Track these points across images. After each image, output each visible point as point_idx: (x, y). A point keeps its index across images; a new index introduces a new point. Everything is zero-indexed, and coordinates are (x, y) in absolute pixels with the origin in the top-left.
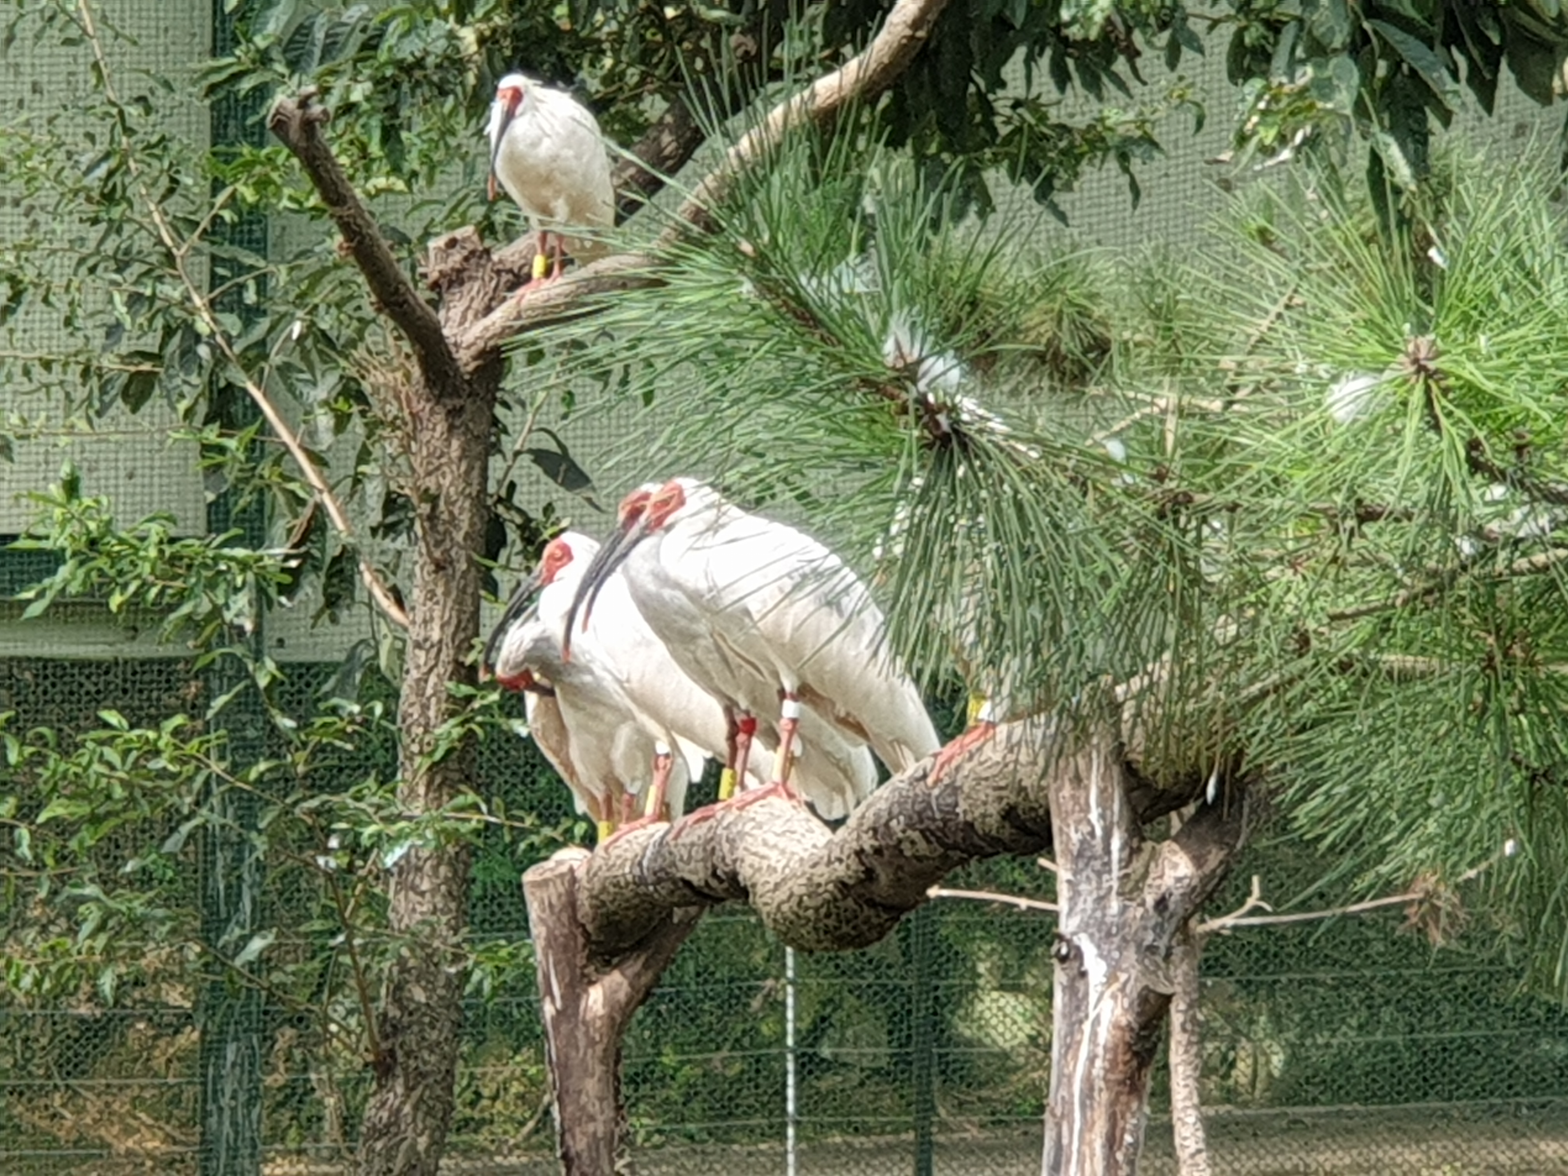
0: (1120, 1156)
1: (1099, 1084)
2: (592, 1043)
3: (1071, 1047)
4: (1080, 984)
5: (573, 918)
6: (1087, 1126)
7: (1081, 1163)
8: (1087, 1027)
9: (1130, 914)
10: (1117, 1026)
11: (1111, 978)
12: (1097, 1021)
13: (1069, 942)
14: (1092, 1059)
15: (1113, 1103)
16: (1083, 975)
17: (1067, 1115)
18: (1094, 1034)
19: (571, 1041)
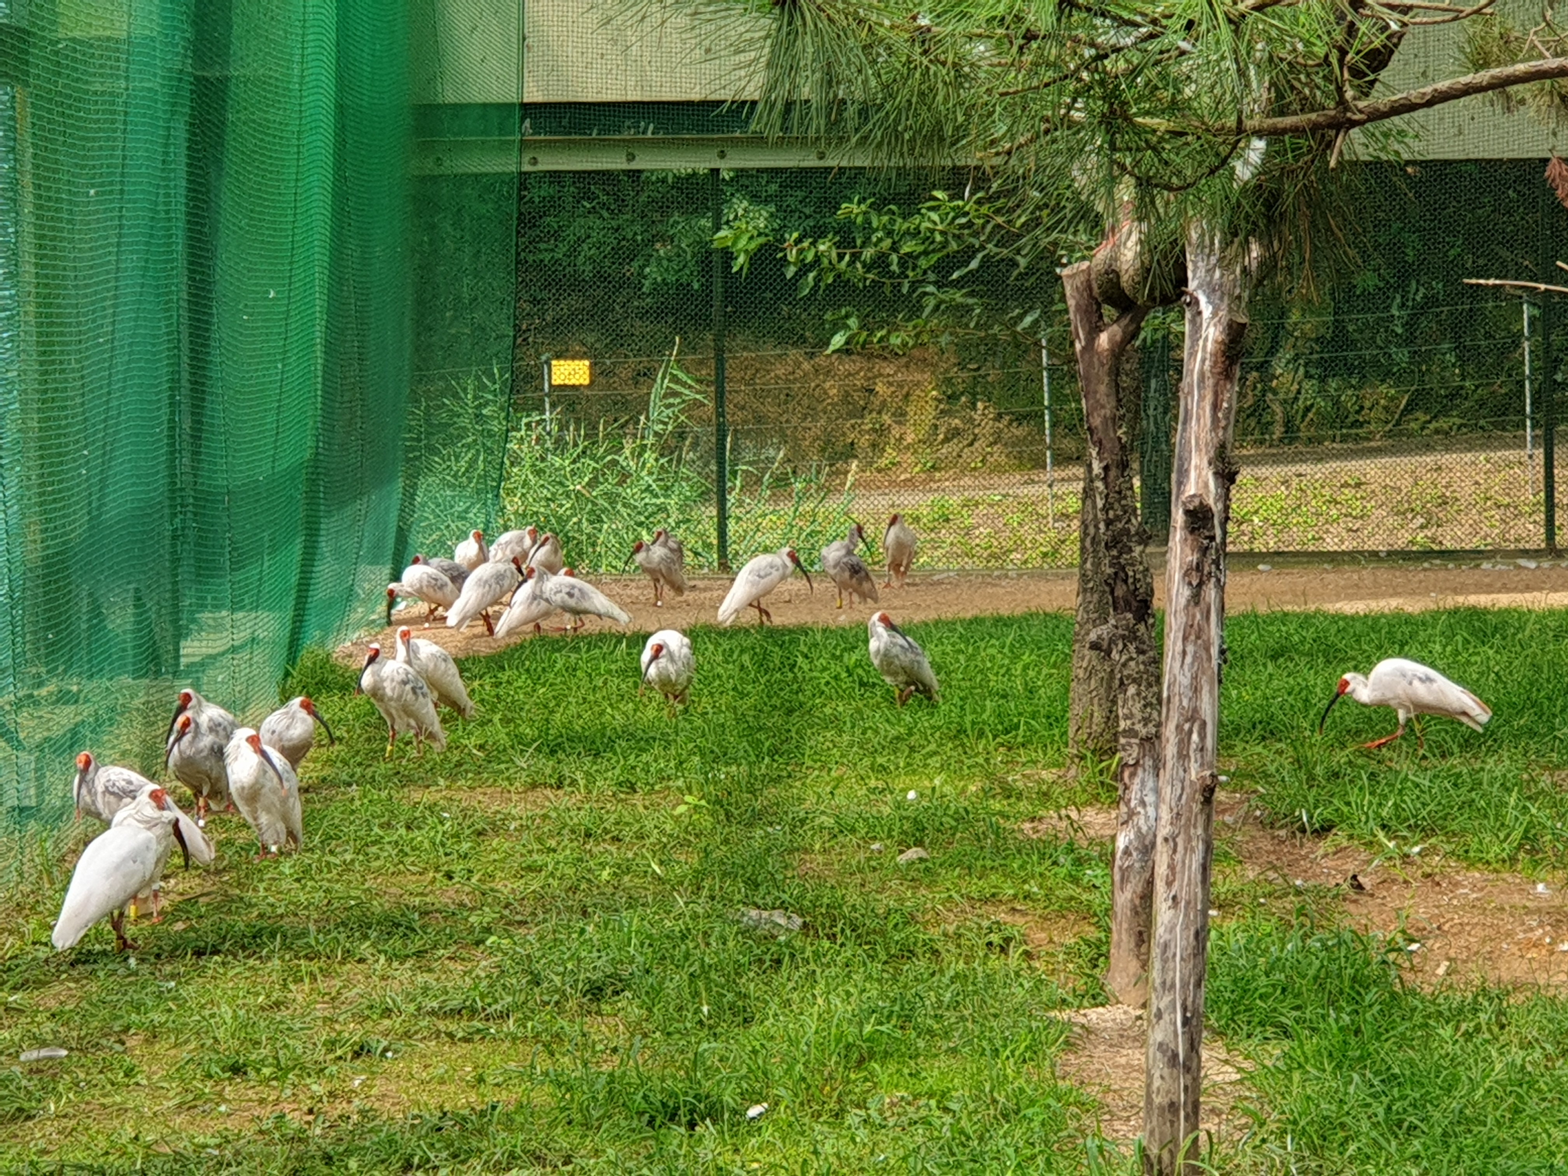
0: (1220, 415)
1: (1208, 374)
2: (1103, 365)
3: (1193, 354)
4: (1198, 319)
5: (1091, 296)
6: (1201, 398)
7: (1198, 420)
8: (1201, 343)
9: (1225, 279)
10: (1216, 342)
11: (1214, 314)
12: (1206, 339)
13: (1191, 295)
14: (1203, 361)
15: (1216, 385)
16: (1200, 313)
17: (1191, 393)
18: (1205, 347)
19: (1090, 364)
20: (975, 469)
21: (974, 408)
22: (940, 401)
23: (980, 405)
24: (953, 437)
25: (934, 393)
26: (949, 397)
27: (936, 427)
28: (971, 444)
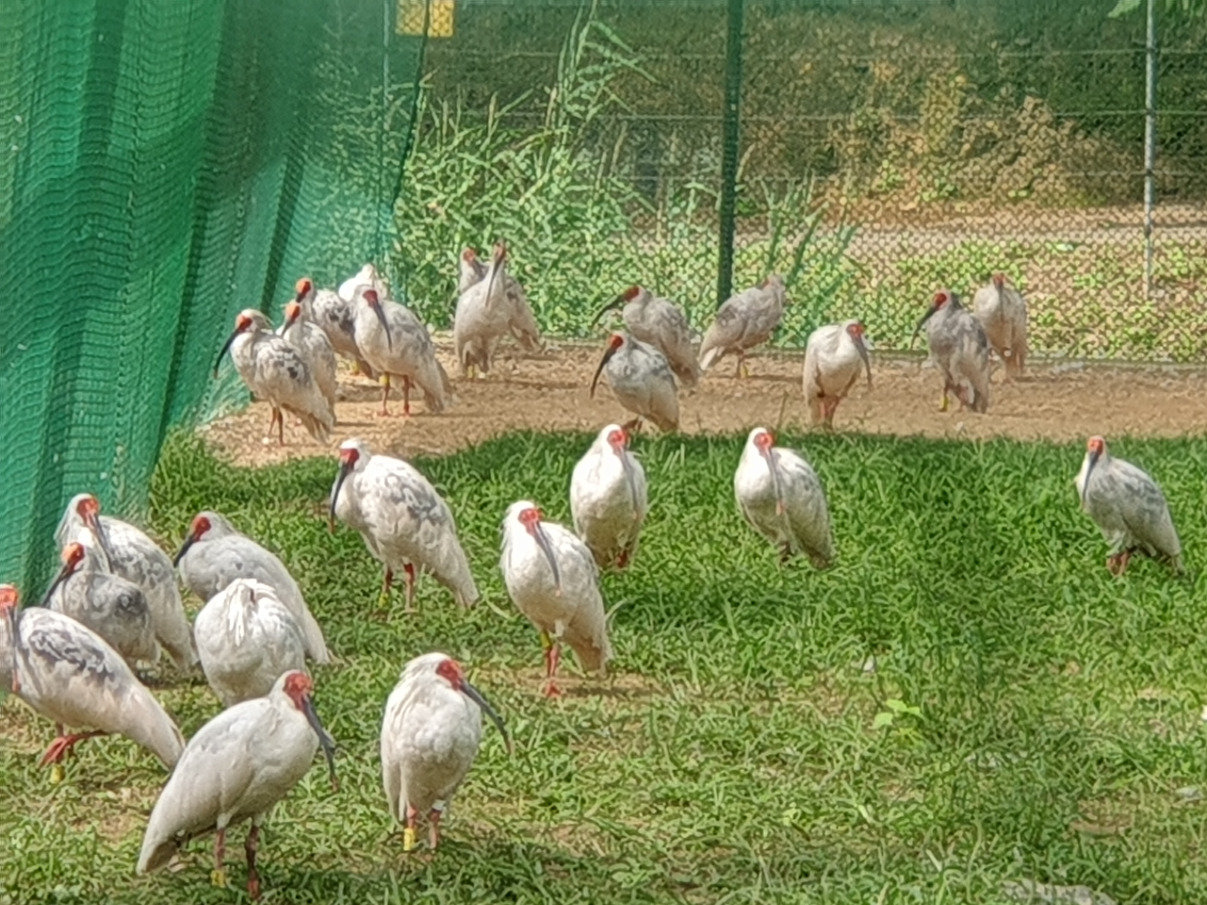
20: (1016, 200)
21: (1019, 104)
22: (968, 92)
23: (1029, 102)
24: (985, 150)
25: (960, 79)
26: (981, 87)
27: (960, 130)
28: (1010, 162)
